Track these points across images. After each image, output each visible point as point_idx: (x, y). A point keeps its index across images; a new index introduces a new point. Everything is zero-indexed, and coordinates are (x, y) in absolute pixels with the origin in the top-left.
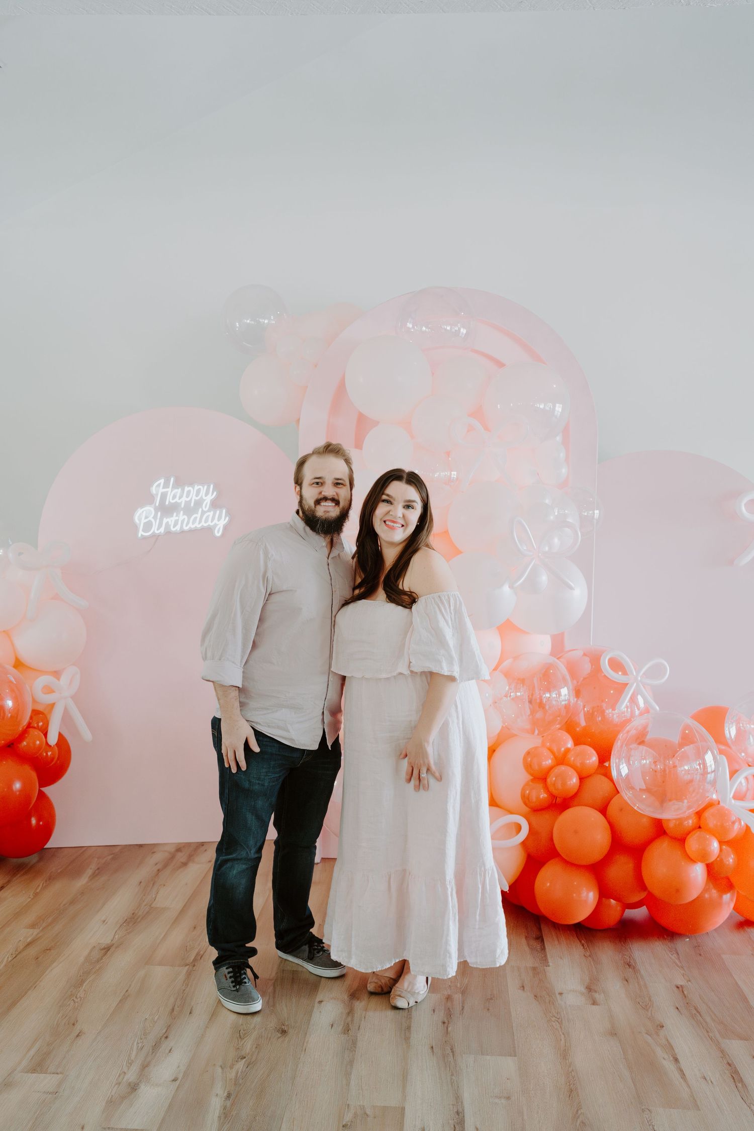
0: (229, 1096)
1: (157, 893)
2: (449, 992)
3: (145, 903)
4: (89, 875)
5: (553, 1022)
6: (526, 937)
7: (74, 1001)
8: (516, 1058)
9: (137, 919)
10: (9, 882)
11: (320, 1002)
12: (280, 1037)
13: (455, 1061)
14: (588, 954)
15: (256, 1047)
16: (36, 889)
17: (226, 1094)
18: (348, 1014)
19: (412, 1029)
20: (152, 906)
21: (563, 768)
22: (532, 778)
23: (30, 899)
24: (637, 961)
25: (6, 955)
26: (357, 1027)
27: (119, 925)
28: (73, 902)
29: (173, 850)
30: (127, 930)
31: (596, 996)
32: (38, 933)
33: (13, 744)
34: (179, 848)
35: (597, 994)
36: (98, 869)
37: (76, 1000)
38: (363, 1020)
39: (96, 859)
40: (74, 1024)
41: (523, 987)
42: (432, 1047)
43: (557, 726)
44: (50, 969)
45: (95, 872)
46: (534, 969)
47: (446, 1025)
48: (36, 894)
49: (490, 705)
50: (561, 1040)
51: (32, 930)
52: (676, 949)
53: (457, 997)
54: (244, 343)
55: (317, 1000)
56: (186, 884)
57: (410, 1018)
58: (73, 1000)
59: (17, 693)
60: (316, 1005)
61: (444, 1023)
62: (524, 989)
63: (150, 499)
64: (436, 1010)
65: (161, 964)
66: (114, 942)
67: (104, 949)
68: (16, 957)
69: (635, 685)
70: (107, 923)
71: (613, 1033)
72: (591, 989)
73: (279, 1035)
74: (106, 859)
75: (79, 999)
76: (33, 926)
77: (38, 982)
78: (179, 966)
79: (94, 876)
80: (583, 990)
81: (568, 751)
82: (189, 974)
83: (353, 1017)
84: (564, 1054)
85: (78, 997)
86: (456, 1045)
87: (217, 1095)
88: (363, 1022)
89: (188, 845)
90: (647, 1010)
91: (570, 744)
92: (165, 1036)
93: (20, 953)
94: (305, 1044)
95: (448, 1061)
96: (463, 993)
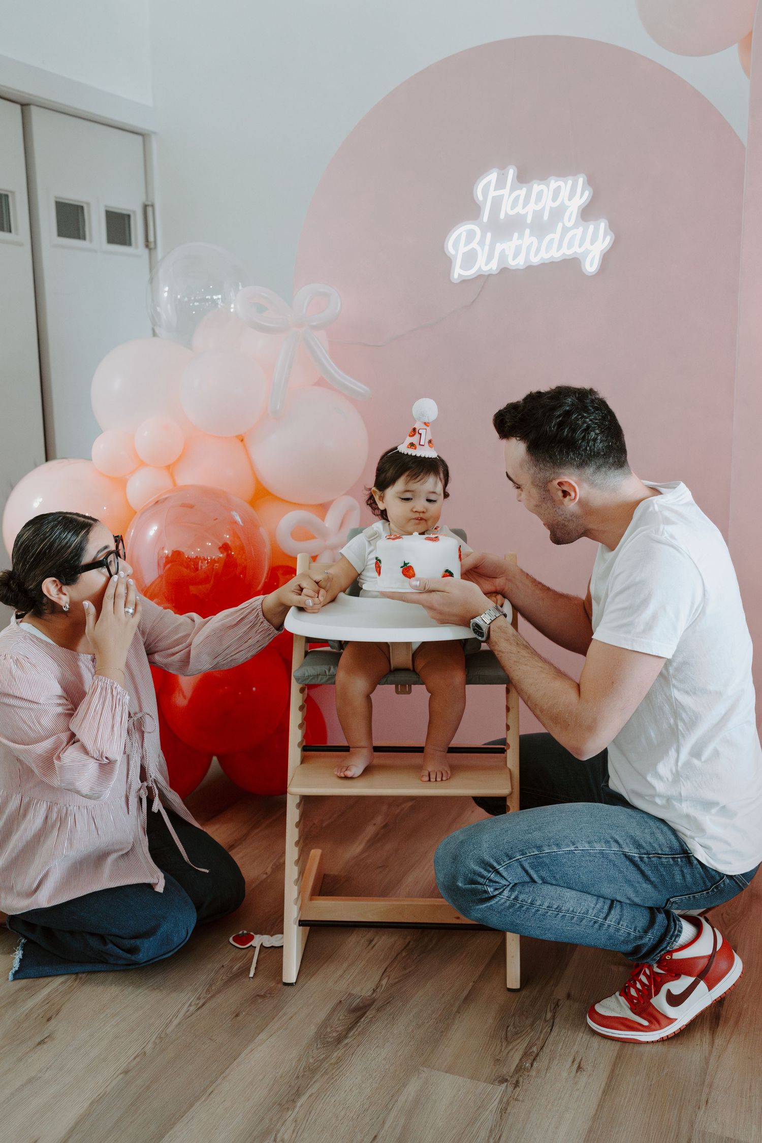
63: (471, 211)
65: (450, 1069)
66: (378, 993)
67: (355, 1010)
78: (487, 1080)
82: (504, 1109)
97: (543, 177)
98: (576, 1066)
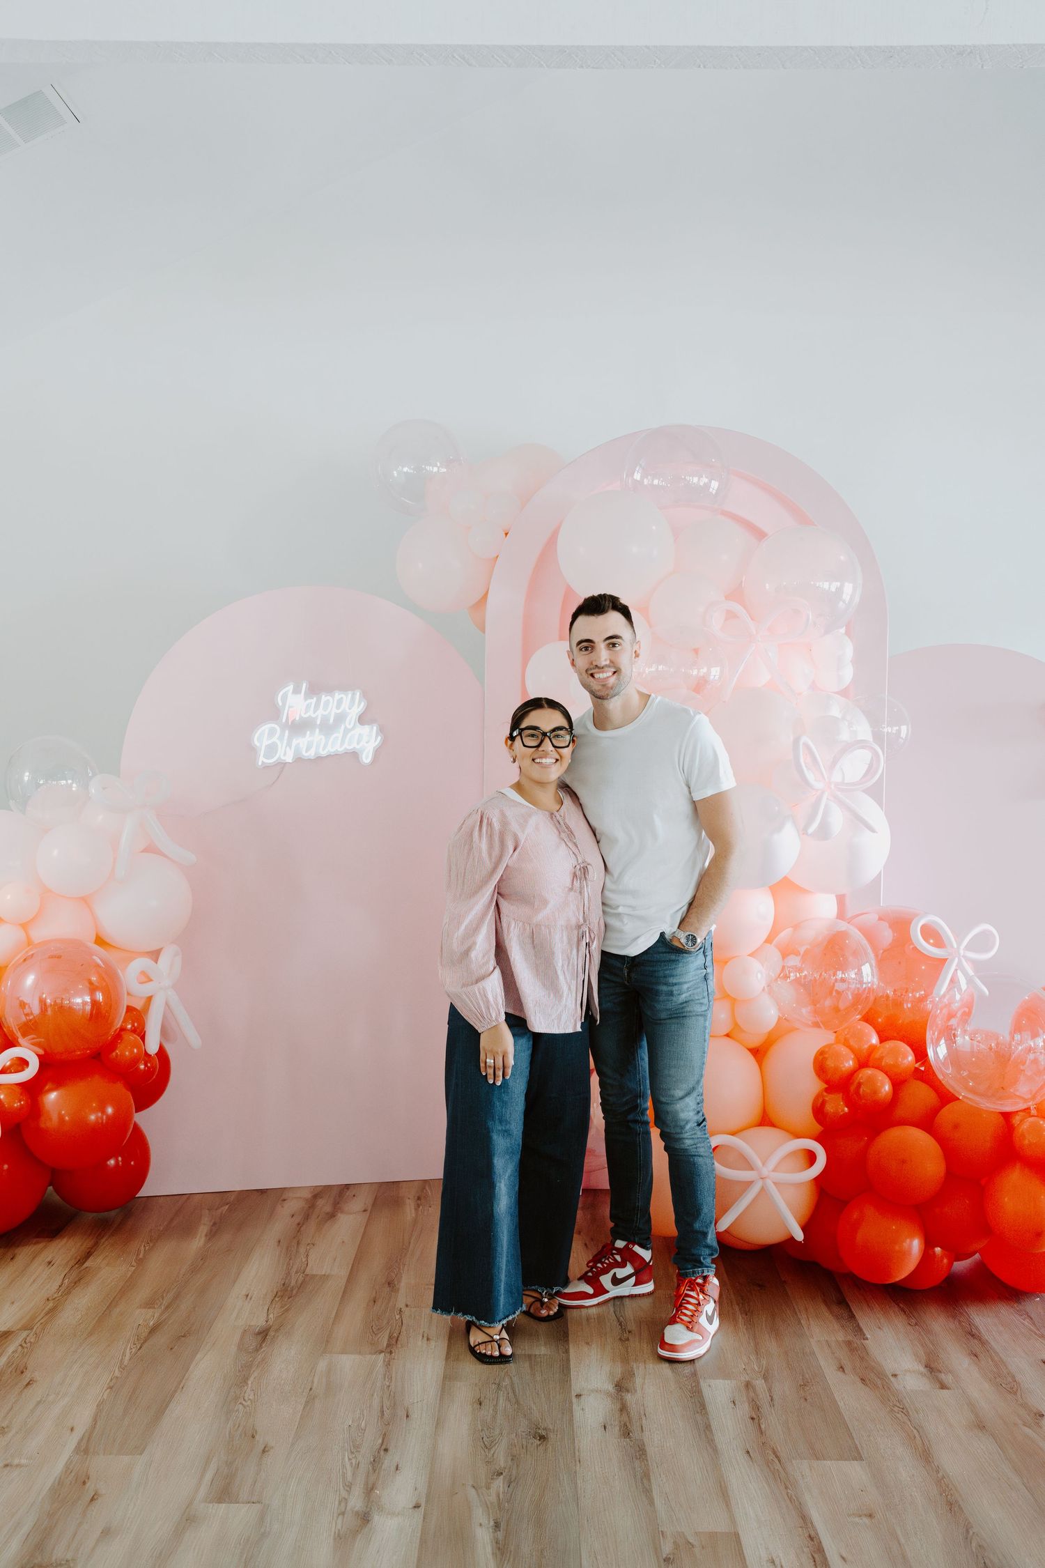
0: (497, 1526)
1: (307, 1255)
2: (746, 1378)
3: (294, 1270)
4: (204, 1233)
5: (896, 1414)
6: (825, 1302)
7: (243, 1404)
8: (864, 1462)
9: (292, 1290)
10: (96, 1244)
11: (578, 1396)
12: (540, 1445)
13: (784, 1469)
14: (913, 1321)
15: (512, 1459)
16: (138, 1255)
17: (492, 1523)
18: (621, 1410)
19: (713, 1427)
20: (308, 1271)
21: (868, 1072)
22: (826, 1086)
23: (134, 1268)
24: (982, 1330)
25: (127, 1346)
26: (639, 1429)
27: (268, 1301)
28: (194, 1270)
29: (308, 1195)
31: (942, 1376)
32: (161, 1315)
33: (99, 1054)
34: (319, 1193)
35: (943, 1374)
36: (215, 1224)
37: (244, 1402)
38: (644, 1418)
40: (253, 1437)
41: (841, 1367)
42: (748, 1452)
43: (858, 1017)
44: (194, 1363)
45: (211, 1230)
46: (849, 1343)
47: (756, 1421)
48: (140, 1262)
49: (763, 990)
50: (915, 1437)
51: (151, 1311)
52: (1027, 1313)
53: (760, 1384)
54: (403, 499)
55: (574, 1394)
56: (343, 1242)
57: (706, 1413)
58: (240, 1403)
59: (108, 982)
60: (574, 1400)
61: (753, 1419)
62: (844, 1371)
63: (274, 713)
64: (736, 1402)
65: (343, 1352)
66: (270, 1323)
67: (259, 1333)
68: (141, 1347)
69: (956, 960)
70: (251, 1299)
71: (980, 1426)
72: (932, 1368)
73: (539, 1443)
74: (220, 1211)
75: (249, 1403)
76: (150, 1304)
77: (184, 1381)
78: (370, 1353)
79: (212, 1235)
80: (922, 1369)
81: (873, 1049)
82: (388, 1364)
83: (628, 1414)
84: (926, 1456)
85: (246, 1398)
86: (778, 1447)
87: (481, 1525)
88: (644, 1421)
89: (328, 1188)
90: (1015, 1393)
91: (875, 1040)
92: (383, 1447)
93: (145, 1341)
94: (577, 1453)
95: (774, 1468)
96: (765, 1378)
97: (330, 690)
98: (425, 1339)
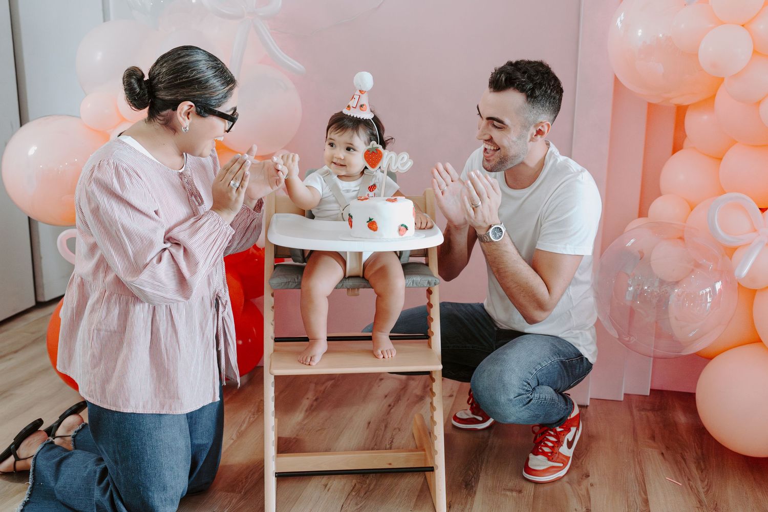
1: (392, 442)
4: (305, 409)
23: (232, 441)
30: (357, 504)
36: (316, 400)
39: (312, 386)
45: (312, 406)
70: (328, 490)
79: (312, 410)
